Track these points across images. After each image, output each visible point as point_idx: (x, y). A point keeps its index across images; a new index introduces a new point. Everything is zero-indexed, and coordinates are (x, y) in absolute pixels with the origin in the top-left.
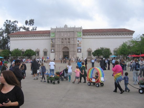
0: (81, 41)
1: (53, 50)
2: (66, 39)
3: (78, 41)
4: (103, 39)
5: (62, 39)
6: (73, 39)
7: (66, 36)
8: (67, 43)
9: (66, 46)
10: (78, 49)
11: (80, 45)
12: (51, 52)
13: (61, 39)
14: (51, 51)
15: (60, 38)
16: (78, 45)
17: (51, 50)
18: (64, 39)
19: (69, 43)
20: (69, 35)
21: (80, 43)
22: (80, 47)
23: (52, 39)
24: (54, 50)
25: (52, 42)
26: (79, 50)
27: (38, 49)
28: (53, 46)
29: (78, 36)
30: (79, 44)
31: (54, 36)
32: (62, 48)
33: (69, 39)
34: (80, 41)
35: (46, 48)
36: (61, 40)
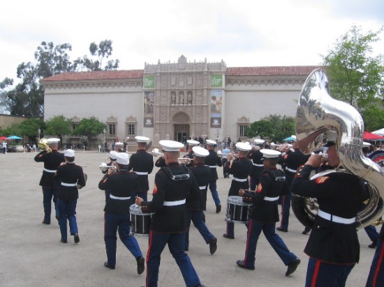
0: (221, 98)
1: (149, 122)
2: (181, 92)
3: (214, 98)
4: (280, 93)
5: (173, 92)
6: (199, 94)
7: (181, 84)
8: (185, 102)
9: (181, 110)
10: (212, 120)
11: (217, 108)
12: (145, 126)
13: (169, 92)
14: (145, 121)
15: (167, 90)
16: (213, 109)
17: (145, 119)
18: (177, 92)
19: (191, 102)
20: (190, 83)
21: (219, 103)
22: (219, 112)
23: (147, 93)
24: (152, 121)
25: (148, 100)
26: (216, 122)
27: (112, 117)
28: (149, 109)
29: (214, 86)
30: (215, 106)
31: (152, 86)
32: (172, 116)
33: (190, 92)
34: (218, 99)
35: (134, 116)
36: (169, 95)
